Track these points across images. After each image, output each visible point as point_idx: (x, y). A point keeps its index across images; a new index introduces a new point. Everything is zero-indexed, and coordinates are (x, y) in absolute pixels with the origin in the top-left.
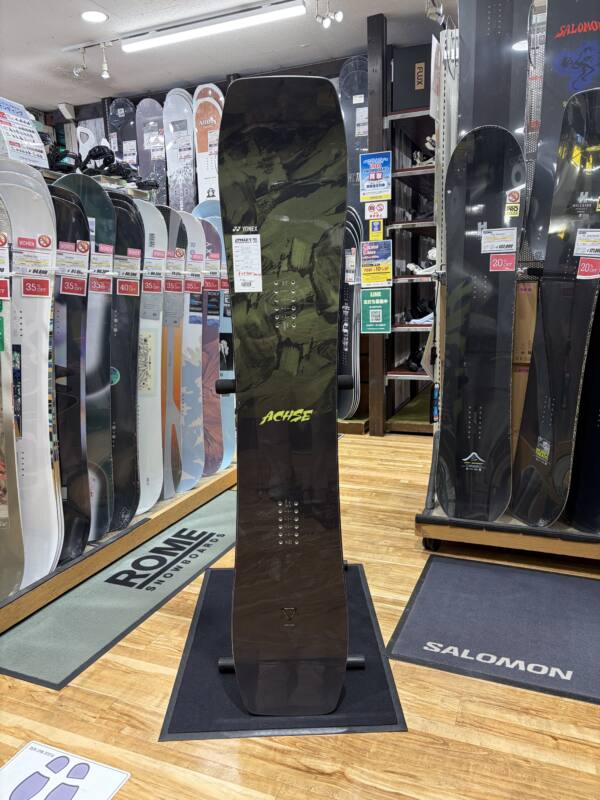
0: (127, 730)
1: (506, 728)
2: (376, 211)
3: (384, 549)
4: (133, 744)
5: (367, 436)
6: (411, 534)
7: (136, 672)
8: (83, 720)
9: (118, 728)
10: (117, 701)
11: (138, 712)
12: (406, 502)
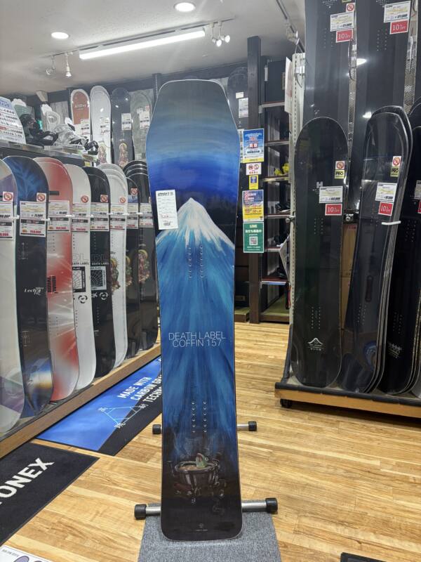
0: (70, 538)
1: (327, 535)
2: (254, 169)
3: (254, 407)
4: (73, 548)
5: (248, 323)
6: (272, 395)
7: (78, 496)
8: (39, 530)
9: (63, 536)
10: (63, 516)
11: (78, 525)
12: (271, 372)
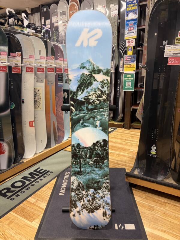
2: (130, 43)
